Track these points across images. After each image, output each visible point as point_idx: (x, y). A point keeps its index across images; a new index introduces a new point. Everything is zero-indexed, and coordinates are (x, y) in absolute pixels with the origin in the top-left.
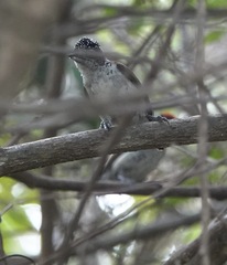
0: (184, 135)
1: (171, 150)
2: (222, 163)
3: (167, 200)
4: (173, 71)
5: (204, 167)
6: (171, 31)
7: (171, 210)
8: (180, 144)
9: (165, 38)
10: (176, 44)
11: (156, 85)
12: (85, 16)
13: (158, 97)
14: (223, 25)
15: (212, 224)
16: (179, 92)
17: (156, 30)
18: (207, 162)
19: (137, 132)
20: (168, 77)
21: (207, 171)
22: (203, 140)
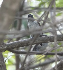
2: (61, 46)
3: (48, 56)
5: (56, 47)
6: (48, 13)
7: (49, 59)
8: (51, 42)
9: (46, 15)
11: (44, 27)
13: (45, 30)
16: (50, 28)
19: (40, 39)
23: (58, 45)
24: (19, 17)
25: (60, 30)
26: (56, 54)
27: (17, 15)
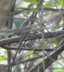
1: (37, 40)
2: (48, 43)
3: (36, 52)
6: (36, 13)
8: (39, 39)
12: (17, 10)
13: (34, 28)
14: (48, 12)
15: (46, 58)
16: (38, 27)
23: (46, 42)
24: (10, 17)
25: (47, 29)
26: (44, 50)
27: (9, 15)
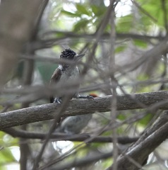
0: (103, 107)
1: (95, 115)
2: (125, 123)
3: (93, 144)
4: (96, 70)
5: (114, 125)
6: (95, 46)
7: (95, 150)
8: (100, 112)
9: (91, 51)
10: (98, 53)
11: (86, 77)
12: (46, 38)
13: (88, 84)
14: (126, 43)
15: (119, 158)
16: (100, 81)
17: (87, 46)
18: (116, 122)
19: (76, 105)
20: (93, 73)
21: (116, 127)
22: (114, 109)
26: (116, 141)
